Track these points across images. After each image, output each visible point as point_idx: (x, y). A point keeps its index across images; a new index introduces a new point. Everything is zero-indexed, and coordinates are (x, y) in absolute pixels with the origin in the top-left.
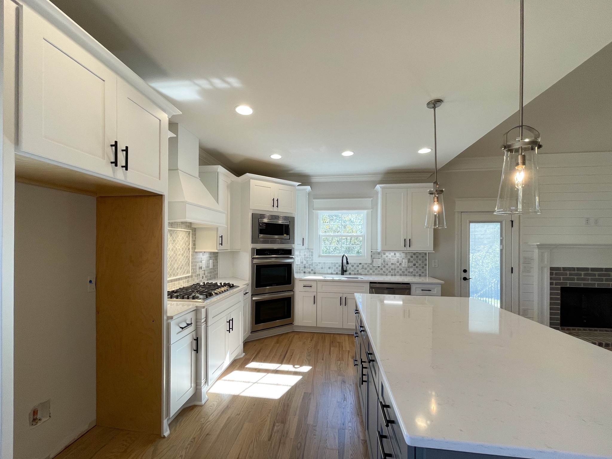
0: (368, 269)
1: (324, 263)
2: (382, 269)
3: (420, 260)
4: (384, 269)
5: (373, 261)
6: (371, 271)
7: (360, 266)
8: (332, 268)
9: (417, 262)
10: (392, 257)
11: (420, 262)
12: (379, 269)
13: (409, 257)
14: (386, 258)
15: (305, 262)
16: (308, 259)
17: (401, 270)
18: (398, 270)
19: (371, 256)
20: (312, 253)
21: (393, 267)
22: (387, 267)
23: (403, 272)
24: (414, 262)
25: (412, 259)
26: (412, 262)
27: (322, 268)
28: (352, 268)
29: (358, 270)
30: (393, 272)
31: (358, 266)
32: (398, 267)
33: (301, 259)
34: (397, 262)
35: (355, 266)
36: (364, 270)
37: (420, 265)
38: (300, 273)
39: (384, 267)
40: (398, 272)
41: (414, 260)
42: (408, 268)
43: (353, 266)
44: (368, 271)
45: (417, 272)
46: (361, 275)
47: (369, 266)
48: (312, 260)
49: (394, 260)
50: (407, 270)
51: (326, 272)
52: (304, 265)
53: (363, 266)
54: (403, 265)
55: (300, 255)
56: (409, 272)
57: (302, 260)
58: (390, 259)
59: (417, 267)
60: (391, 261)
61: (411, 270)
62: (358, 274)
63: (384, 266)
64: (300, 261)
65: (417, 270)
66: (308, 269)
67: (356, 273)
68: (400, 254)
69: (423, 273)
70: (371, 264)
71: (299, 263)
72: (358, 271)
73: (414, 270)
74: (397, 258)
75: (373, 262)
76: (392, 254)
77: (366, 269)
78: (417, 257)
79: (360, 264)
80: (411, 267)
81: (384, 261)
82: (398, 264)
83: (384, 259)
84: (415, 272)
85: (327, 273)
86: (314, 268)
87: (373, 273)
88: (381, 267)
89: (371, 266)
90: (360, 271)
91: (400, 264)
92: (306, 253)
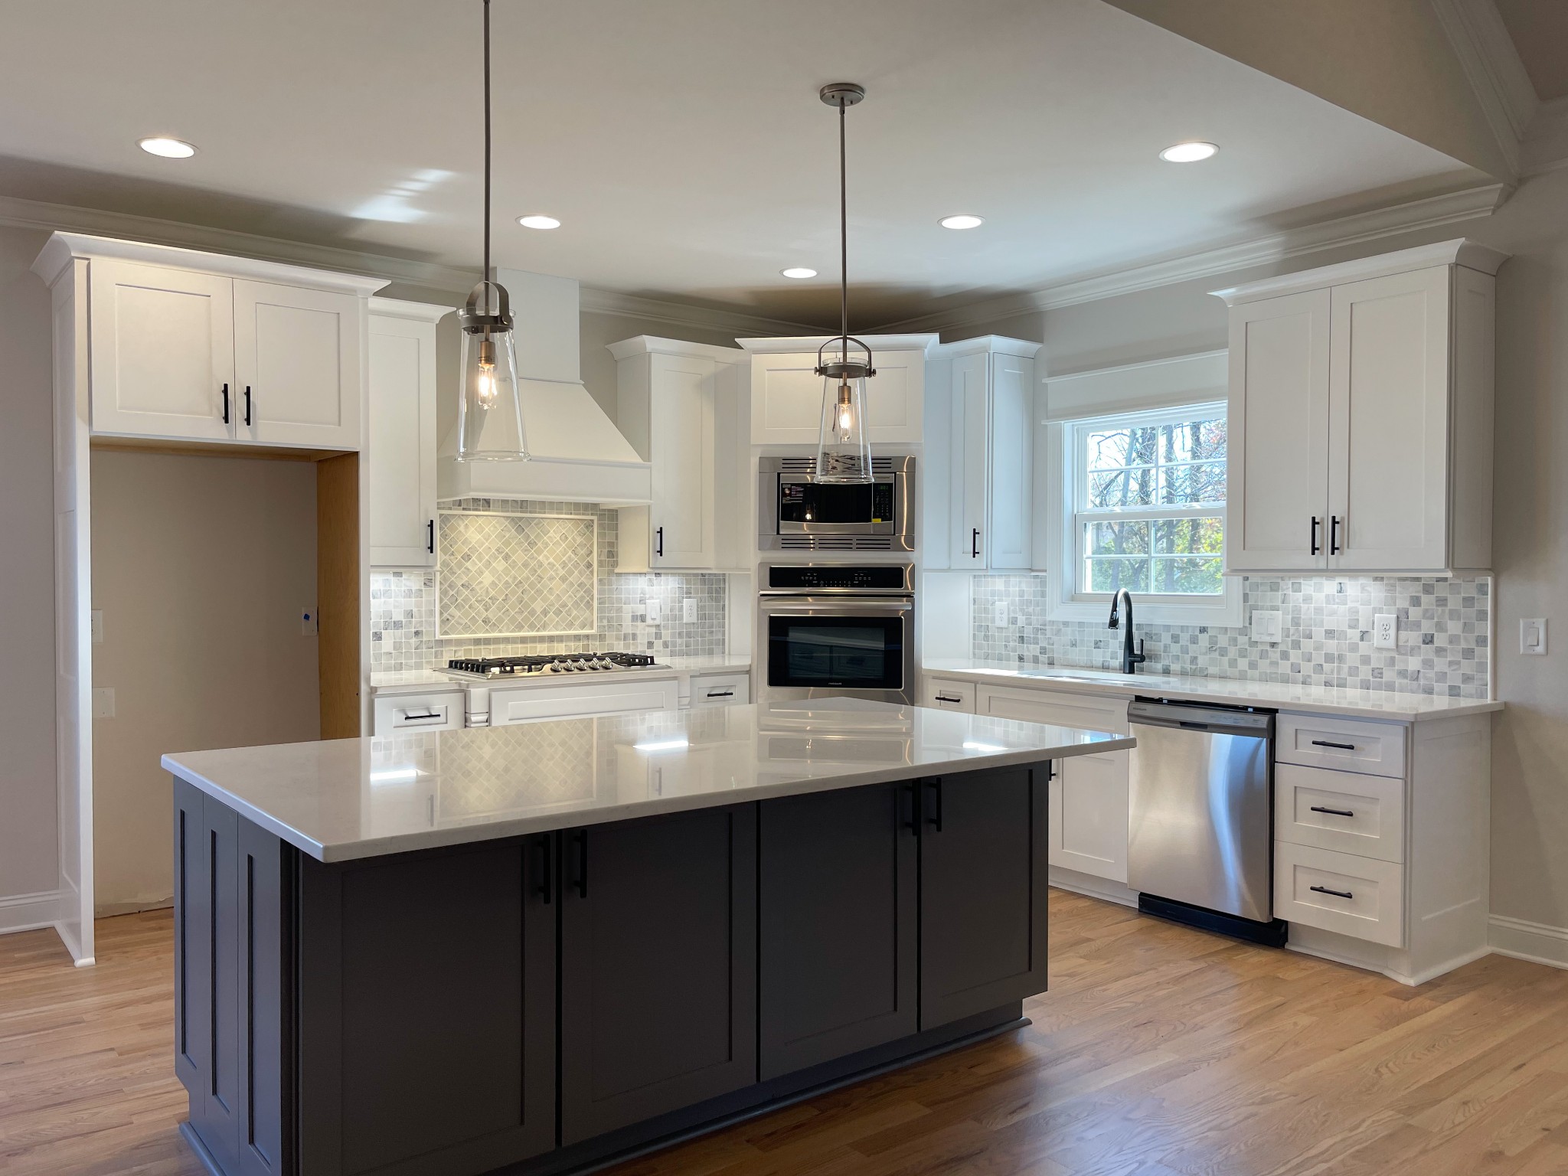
0: (1233, 652)
1: (1081, 624)
2: (1285, 656)
3: (1454, 615)
4: (1295, 656)
5: (1251, 618)
6: (1243, 664)
7: (1203, 638)
8: (1107, 646)
9: (1440, 627)
10: (1328, 602)
11: (1454, 627)
12: (1275, 655)
13: (1403, 603)
14: (1304, 607)
15: (1021, 620)
16: (1031, 609)
17: (1366, 660)
18: (1352, 659)
19: (1246, 598)
20: (1043, 583)
21: (1331, 646)
22: (1307, 645)
23: (1378, 673)
24: (1427, 627)
25: (1415, 613)
26: (1417, 625)
27: (1074, 645)
28: (1175, 649)
29: (1196, 658)
30: (1332, 672)
31: (1194, 640)
32: (1354, 648)
33: (1009, 609)
34: (1350, 627)
35: (1185, 638)
36: (1216, 655)
37: (1453, 639)
38: (1008, 659)
39: (1296, 645)
40: (1353, 671)
41: (1427, 615)
42: (1400, 653)
43: (1175, 639)
44: (1233, 663)
45: (1442, 677)
46: (1206, 676)
47: (1235, 640)
48: (1043, 612)
49: (1337, 617)
50: (1392, 662)
51: (1084, 660)
52: (1019, 632)
53: (1213, 641)
54: (1377, 639)
55: (1008, 594)
56: (1403, 674)
57: (1014, 612)
58: (1319, 610)
59: (1440, 651)
60: (1322, 622)
61: (1414, 663)
62: (1194, 674)
63: (1293, 641)
64: (1009, 614)
65: (1441, 665)
66: (1032, 647)
67: (1188, 666)
68: (1363, 589)
69: (1467, 679)
70: (1244, 631)
71: (1004, 624)
72: (1194, 660)
73: (1428, 663)
74: (1350, 604)
75: (1250, 624)
76: (1330, 586)
77: (1223, 652)
78: (1442, 602)
79: (1203, 630)
80: (1412, 649)
81: (1296, 622)
82: (1354, 635)
83: (1297, 610)
84: (1431, 674)
85: (1089, 664)
86: (1049, 644)
87: (1249, 671)
88: (1281, 647)
89: (1242, 640)
90: (1202, 661)
91: (1364, 635)
92: (1024, 587)
